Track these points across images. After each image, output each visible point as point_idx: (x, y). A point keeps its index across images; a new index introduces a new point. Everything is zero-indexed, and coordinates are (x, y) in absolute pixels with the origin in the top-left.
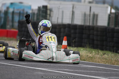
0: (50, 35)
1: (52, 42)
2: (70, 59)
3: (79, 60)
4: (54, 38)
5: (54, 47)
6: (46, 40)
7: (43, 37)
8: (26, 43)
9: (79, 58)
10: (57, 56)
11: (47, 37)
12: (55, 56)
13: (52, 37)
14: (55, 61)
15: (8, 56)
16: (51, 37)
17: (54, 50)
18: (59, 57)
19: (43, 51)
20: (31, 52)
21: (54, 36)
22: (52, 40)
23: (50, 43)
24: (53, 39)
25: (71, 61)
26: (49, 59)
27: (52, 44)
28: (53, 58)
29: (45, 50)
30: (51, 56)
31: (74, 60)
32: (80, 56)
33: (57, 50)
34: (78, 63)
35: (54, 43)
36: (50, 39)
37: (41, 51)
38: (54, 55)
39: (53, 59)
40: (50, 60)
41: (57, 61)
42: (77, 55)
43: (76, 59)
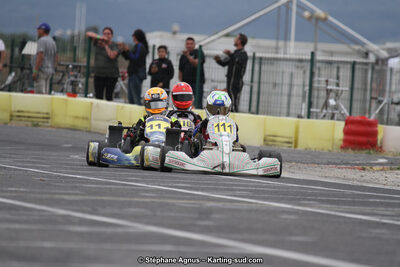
0: (222, 120)
1: (226, 133)
2: (258, 169)
3: (279, 169)
4: (230, 126)
5: (228, 144)
6: (213, 129)
7: (209, 125)
9: (279, 166)
10: (232, 162)
11: (215, 124)
12: (228, 162)
13: (227, 125)
14: (227, 170)
15: (146, 163)
16: (224, 124)
17: (227, 148)
18: (236, 163)
19: (205, 151)
23: (221, 136)
24: (228, 129)
25: (261, 172)
26: (215, 167)
27: (225, 138)
28: (223, 166)
29: (211, 149)
30: (220, 162)
32: (280, 161)
33: (234, 150)
34: (277, 176)
35: (229, 136)
36: (222, 128)
38: (226, 159)
39: (223, 168)
40: (219, 169)
41: (232, 171)
42: (274, 161)
43: (273, 168)
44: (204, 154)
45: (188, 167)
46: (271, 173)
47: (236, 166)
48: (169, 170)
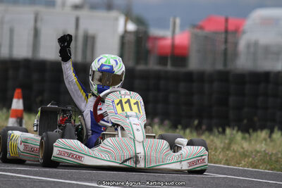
0: (125, 95)
1: (133, 113)
2: (181, 161)
3: (206, 160)
4: (137, 103)
5: (139, 127)
6: (115, 108)
9: (206, 157)
10: (148, 154)
11: (117, 101)
12: (142, 154)
13: (132, 101)
14: (141, 165)
15: (10, 154)
16: (128, 101)
17: (140, 135)
18: (153, 154)
20: (76, 144)
21: (136, 97)
22: (131, 110)
23: (127, 117)
24: (135, 107)
25: (185, 166)
26: (126, 161)
27: (133, 120)
28: (136, 158)
29: (114, 136)
30: (132, 154)
31: (193, 163)
32: (207, 150)
33: (148, 137)
35: (137, 117)
36: (126, 106)
37: (103, 138)
38: (140, 150)
39: (137, 161)
40: (130, 164)
41: (148, 166)
42: (201, 149)
43: (200, 159)
44: (108, 141)
45: (87, 161)
46: (197, 167)
47: (153, 158)
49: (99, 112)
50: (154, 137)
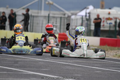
0: (83, 37)
1: (84, 43)
4: (86, 40)
5: (85, 46)
6: (80, 41)
7: (78, 39)
8: (66, 44)
10: (87, 53)
11: (80, 39)
13: (85, 39)
14: (85, 57)
15: (53, 54)
16: (83, 39)
17: (85, 48)
18: (89, 54)
19: (77, 50)
23: (83, 43)
24: (85, 41)
25: (98, 57)
26: (81, 55)
27: (84, 44)
28: (84, 55)
29: (79, 49)
31: (100, 56)
32: (105, 53)
33: (88, 49)
34: (104, 59)
35: (85, 43)
36: (83, 41)
38: (85, 52)
39: (84, 56)
40: (82, 56)
41: (87, 57)
42: (103, 53)
43: (102, 55)
45: (71, 55)
46: (102, 57)
48: (63, 56)
49: (76, 42)
50: (90, 49)
